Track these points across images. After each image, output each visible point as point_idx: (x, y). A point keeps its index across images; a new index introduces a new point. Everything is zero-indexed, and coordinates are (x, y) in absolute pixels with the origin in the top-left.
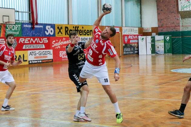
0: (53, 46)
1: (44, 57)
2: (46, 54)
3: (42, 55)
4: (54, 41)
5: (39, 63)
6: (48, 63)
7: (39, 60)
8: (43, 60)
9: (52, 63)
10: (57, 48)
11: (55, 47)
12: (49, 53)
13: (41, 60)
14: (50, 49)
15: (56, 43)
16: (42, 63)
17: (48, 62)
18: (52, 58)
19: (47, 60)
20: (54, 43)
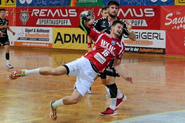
0: (166, 24)
1: (144, 43)
2: (149, 37)
3: (141, 38)
4: (171, 15)
5: (133, 52)
6: (152, 55)
7: (134, 48)
8: (142, 48)
9: (163, 56)
10: (178, 28)
11: (172, 25)
12: (157, 37)
13: (137, 48)
14: (159, 29)
15: (176, 19)
16: (139, 52)
17: (154, 53)
18: (164, 47)
19: (151, 48)
20: (169, 17)
